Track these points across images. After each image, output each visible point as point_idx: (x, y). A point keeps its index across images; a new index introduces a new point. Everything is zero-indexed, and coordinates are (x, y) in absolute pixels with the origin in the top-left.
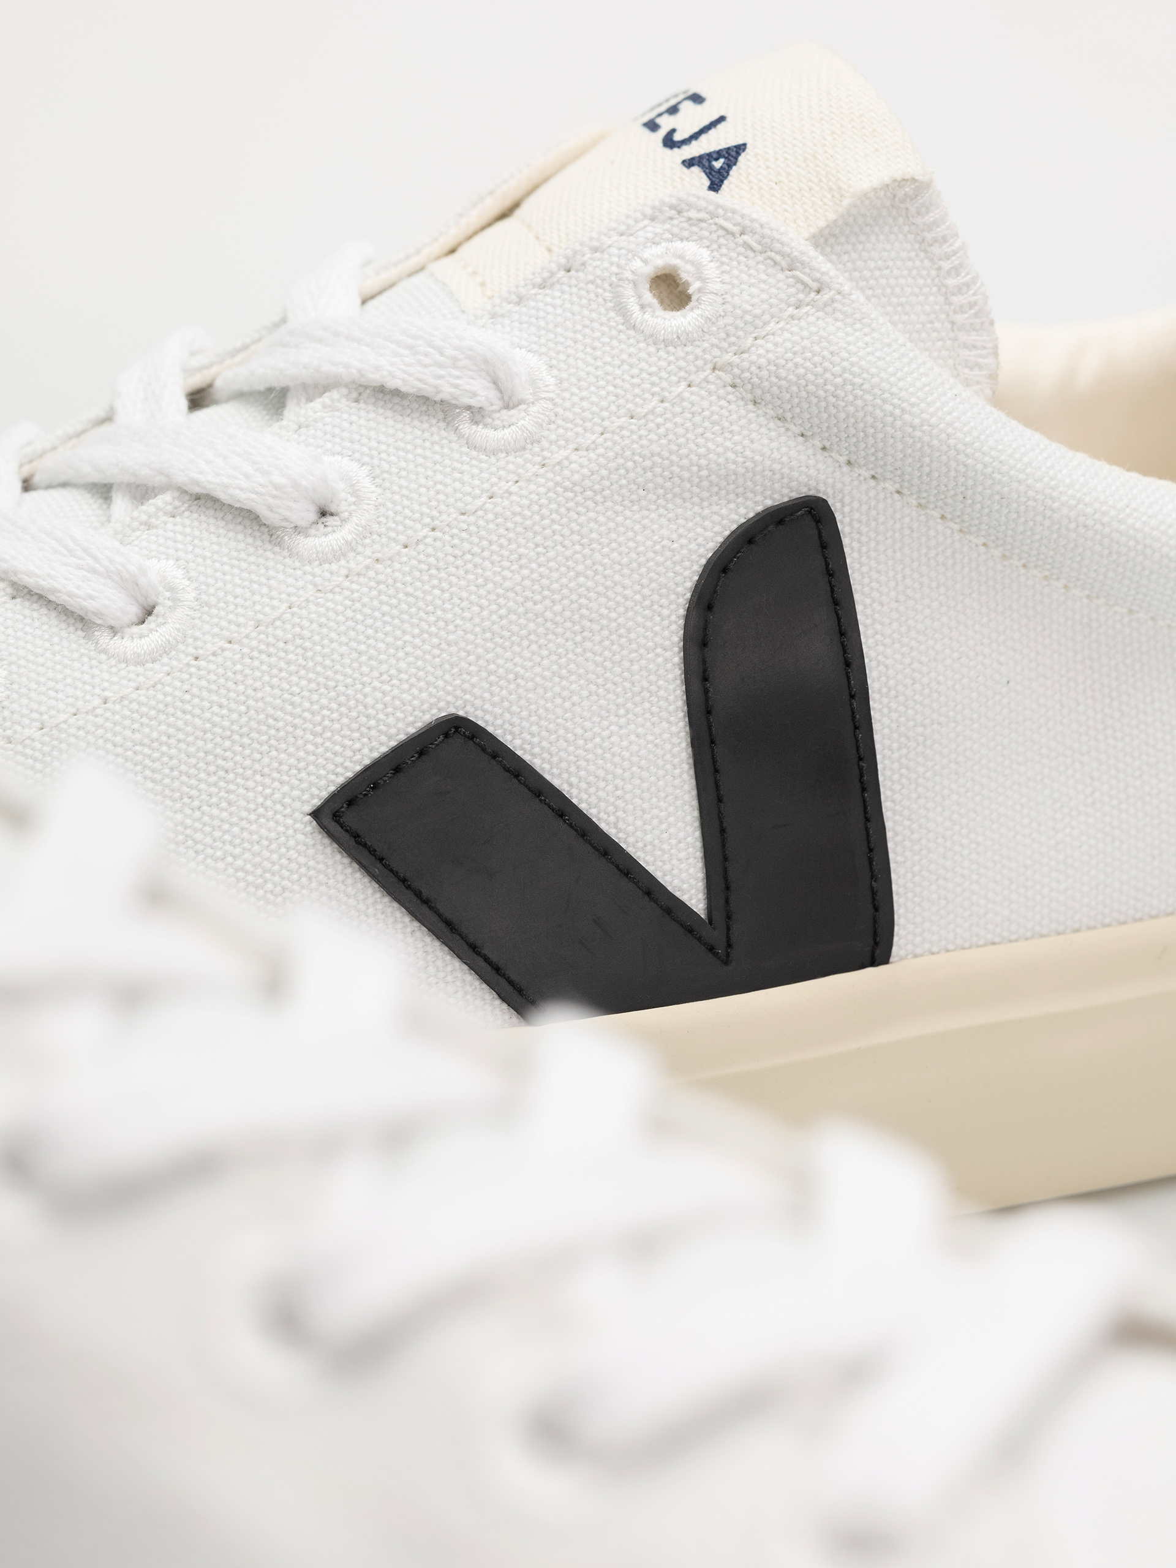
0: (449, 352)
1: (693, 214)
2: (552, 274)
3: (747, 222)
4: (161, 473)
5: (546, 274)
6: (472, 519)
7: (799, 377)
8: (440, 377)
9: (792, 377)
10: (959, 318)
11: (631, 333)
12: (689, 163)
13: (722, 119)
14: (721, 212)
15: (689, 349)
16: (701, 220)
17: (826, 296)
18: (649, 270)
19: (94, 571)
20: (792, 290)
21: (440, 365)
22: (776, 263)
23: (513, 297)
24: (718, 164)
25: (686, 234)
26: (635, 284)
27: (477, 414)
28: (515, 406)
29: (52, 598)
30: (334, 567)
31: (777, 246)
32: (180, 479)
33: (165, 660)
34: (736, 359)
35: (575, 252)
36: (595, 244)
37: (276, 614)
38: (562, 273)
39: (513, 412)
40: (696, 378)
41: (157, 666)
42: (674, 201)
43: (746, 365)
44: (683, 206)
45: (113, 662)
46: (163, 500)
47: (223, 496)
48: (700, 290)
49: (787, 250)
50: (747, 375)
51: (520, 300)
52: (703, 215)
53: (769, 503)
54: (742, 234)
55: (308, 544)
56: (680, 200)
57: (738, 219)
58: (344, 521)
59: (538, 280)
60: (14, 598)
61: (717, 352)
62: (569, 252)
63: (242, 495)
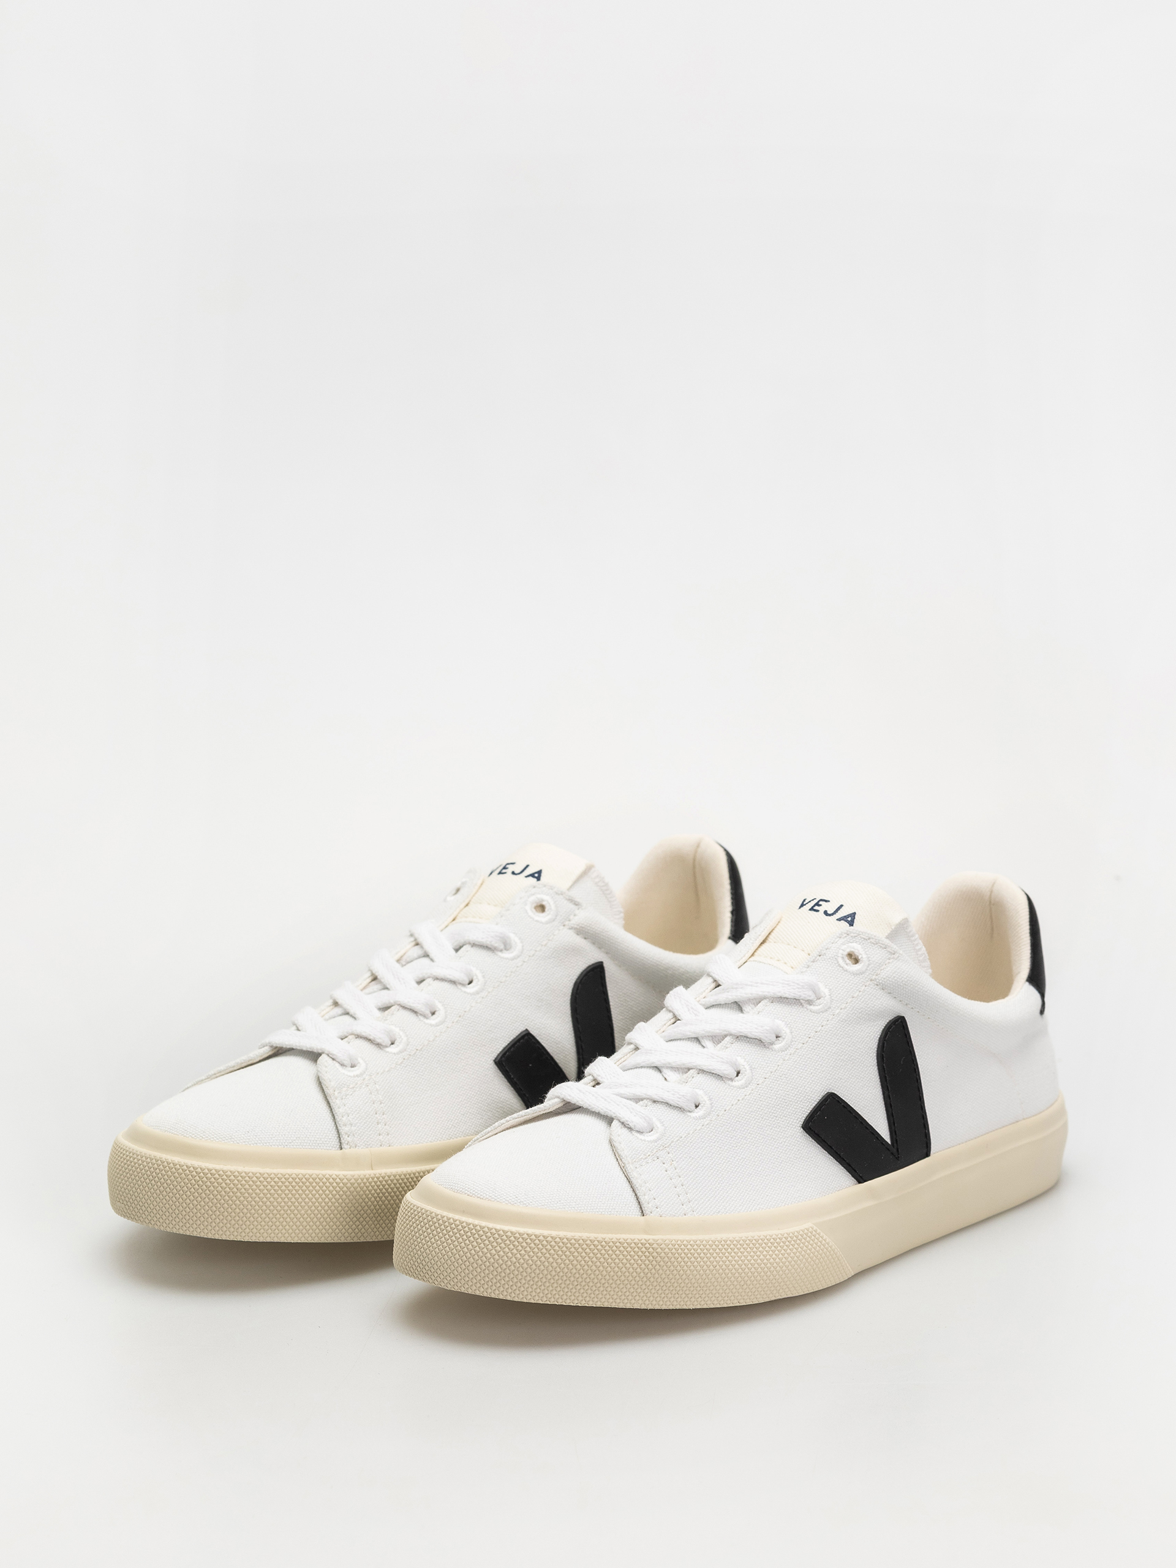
0: (802, 984)
1: (852, 935)
2: (816, 958)
3: (870, 936)
4: (725, 1031)
5: (814, 958)
6: (819, 1033)
7: (895, 980)
8: (800, 992)
9: (893, 981)
10: (921, 958)
11: (846, 972)
12: (839, 920)
13: (842, 906)
14: (861, 933)
15: (863, 975)
16: (855, 936)
17: (896, 956)
18: (846, 953)
19: (723, 1062)
20: (887, 955)
21: (798, 988)
22: (881, 947)
23: (806, 966)
24: (849, 919)
25: (851, 941)
26: (843, 958)
27: (810, 1002)
28: (820, 998)
29: (713, 1072)
30: (786, 1052)
31: (881, 942)
32: (733, 1032)
33: (750, 1086)
34: (877, 977)
35: (821, 950)
36: (826, 947)
37: (775, 1069)
38: (818, 957)
39: (820, 1000)
40: (867, 984)
41: (748, 1088)
42: (845, 932)
43: (880, 978)
44: (849, 933)
45: (735, 1089)
46: (728, 1039)
47: (749, 1035)
48: (862, 958)
49: (883, 943)
50: (881, 981)
51: (808, 966)
52: (855, 935)
53: (890, 1019)
54: (869, 939)
55: (776, 1047)
56: (847, 931)
57: (867, 935)
58: (784, 1039)
59: (812, 960)
60: (698, 1073)
61: (871, 975)
62: (819, 951)
63: (757, 1034)
